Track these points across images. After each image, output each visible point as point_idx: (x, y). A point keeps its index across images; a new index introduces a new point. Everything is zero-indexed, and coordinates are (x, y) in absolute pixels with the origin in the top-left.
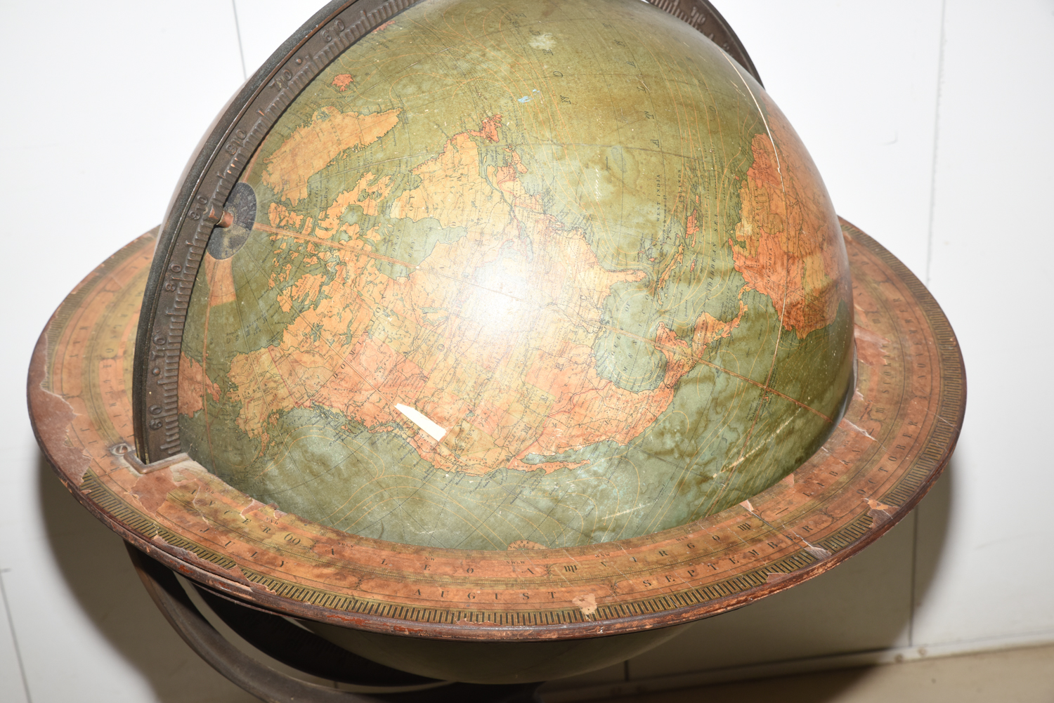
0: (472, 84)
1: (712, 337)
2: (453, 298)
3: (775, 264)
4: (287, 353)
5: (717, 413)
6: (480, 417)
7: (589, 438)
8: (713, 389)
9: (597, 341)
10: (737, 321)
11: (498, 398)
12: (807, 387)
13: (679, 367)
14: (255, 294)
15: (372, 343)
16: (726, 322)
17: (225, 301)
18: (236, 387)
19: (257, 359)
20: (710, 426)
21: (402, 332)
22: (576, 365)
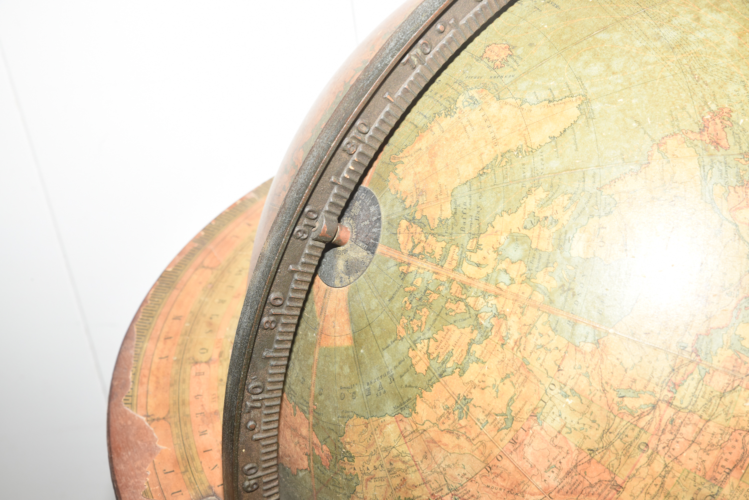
0: (684, 61)
2: (663, 378)
4: (421, 428)
14: (379, 342)
15: (543, 432)
17: (338, 343)
18: (351, 458)
19: (380, 428)
21: (586, 420)
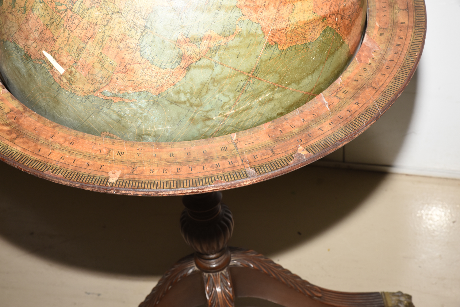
1: (213, 44)
3: (268, 5)
4: (4, 11)
5: (214, 86)
6: (80, 66)
7: (136, 88)
8: (212, 73)
9: (141, 37)
10: (232, 37)
11: (88, 58)
12: (285, 76)
13: (190, 58)
15: (34, 16)
16: (224, 37)
20: (210, 92)
21: (46, 13)
22: (129, 49)
